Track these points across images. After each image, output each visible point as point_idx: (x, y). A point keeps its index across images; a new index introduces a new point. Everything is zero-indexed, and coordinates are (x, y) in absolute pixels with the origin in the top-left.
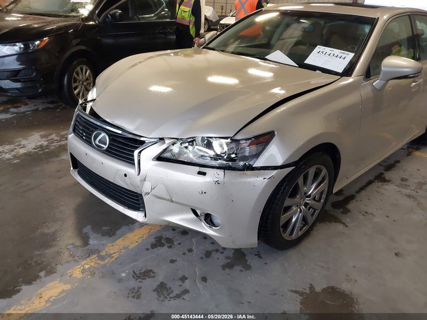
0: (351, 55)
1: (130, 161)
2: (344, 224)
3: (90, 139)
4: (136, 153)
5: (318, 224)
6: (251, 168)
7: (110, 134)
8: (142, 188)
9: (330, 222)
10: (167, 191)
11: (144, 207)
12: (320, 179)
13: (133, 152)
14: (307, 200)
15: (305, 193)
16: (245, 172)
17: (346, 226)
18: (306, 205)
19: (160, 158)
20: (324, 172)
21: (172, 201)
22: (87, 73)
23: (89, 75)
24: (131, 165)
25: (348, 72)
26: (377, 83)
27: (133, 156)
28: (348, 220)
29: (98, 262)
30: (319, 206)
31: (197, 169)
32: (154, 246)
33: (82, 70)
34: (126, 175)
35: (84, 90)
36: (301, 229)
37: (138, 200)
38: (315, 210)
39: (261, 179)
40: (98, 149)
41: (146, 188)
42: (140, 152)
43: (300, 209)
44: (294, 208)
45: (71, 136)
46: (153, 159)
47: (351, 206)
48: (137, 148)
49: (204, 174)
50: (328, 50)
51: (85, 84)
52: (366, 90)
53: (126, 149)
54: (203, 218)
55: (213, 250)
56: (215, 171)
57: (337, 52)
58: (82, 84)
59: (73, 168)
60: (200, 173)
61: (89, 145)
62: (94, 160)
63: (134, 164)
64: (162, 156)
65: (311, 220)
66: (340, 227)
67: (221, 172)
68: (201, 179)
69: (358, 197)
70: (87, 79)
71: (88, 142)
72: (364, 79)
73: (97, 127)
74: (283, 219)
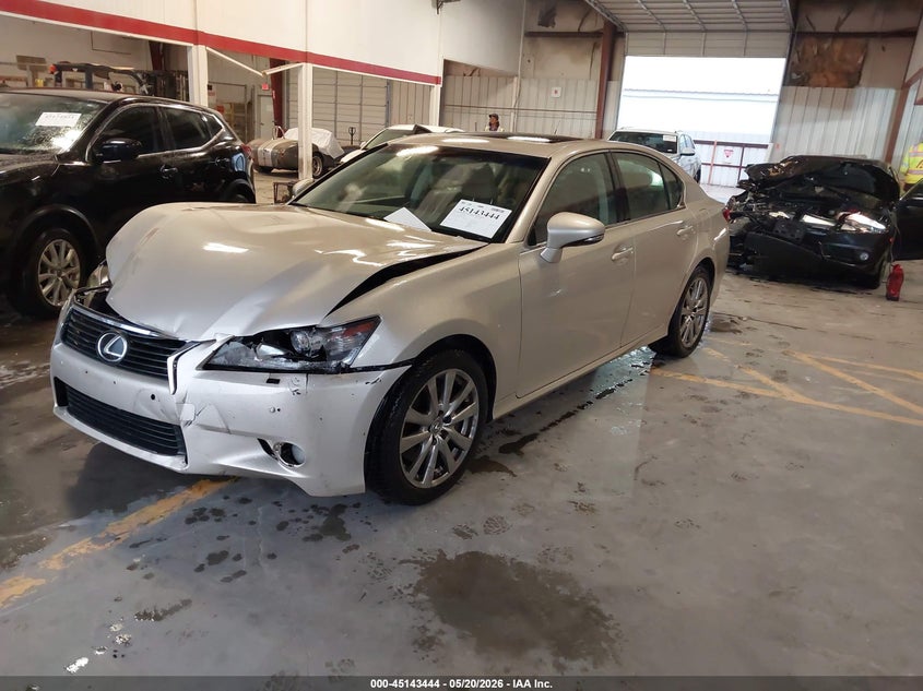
0: (508, 212)
1: (159, 374)
2: (511, 473)
3: (95, 346)
4: (170, 360)
5: (467, 474)
6: (348, 370)
7: (130, 336)
8: (180, 414)
9: (490, 471)
10: (221, 416)
11: (184, 449)
12: (464, 395)
13: (166, 358)
14: (444, 427)
15: (441, 413)
16: (340, 375)
17: (515, 476)
18: (444, 434)
19: (208, 366)
20: (470, 386)
21: (229, 432)
22: (69, 255)
23: (73, 259)
24: (162, 381)
25: (501, 236)
26: (546, 251)
27: (165, 365)
28: (519, 467)
29: (93, 546)
30: (466, 442)
31: (267, 376)
32: (190, 521)
33: (58, 249)
34: (153, 397)
35: (62, 287)
36: (436, 476)
37: (174, 438)
38: (460, 450)
39: (361, 385)
40: (107, 361)
41: (187, 413)
42: (177, 359)
43: (434, 439)
44: (425, 432)
45: (58, 348)
46: (197, 368)
47: (529, 448)
48: (171, 353)
49: (277, 382)
50: (475, 205)
51: (63, 274)
52: (529, 262)
53: (154, 357)
54: (278, 454)
55: (292, 520)
56: (293, 376)
57: (488, 208)
58: (59, 275)
59: (59, 405)
60: (270, 381)
61: (91, 357)
62: (100, 380)
63: (167, 378)
64: (211, 362)
65: (453, 465)
66: (505, 476)
67: (302, 378)
68: (272, 390)
69: (543, 436)
70: (69, 266)
71: (89, 351)
72: (526, 247)
73: (106, 328)
74: (406, 443)
